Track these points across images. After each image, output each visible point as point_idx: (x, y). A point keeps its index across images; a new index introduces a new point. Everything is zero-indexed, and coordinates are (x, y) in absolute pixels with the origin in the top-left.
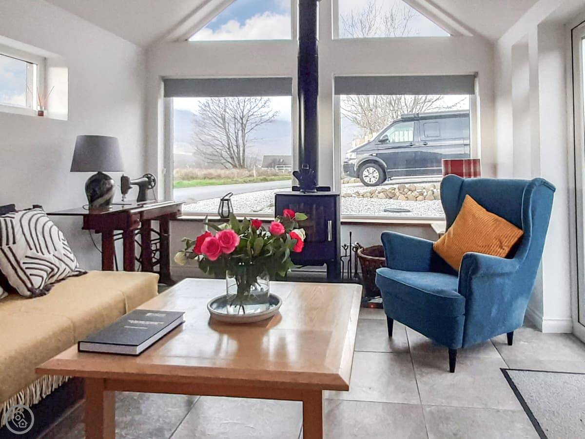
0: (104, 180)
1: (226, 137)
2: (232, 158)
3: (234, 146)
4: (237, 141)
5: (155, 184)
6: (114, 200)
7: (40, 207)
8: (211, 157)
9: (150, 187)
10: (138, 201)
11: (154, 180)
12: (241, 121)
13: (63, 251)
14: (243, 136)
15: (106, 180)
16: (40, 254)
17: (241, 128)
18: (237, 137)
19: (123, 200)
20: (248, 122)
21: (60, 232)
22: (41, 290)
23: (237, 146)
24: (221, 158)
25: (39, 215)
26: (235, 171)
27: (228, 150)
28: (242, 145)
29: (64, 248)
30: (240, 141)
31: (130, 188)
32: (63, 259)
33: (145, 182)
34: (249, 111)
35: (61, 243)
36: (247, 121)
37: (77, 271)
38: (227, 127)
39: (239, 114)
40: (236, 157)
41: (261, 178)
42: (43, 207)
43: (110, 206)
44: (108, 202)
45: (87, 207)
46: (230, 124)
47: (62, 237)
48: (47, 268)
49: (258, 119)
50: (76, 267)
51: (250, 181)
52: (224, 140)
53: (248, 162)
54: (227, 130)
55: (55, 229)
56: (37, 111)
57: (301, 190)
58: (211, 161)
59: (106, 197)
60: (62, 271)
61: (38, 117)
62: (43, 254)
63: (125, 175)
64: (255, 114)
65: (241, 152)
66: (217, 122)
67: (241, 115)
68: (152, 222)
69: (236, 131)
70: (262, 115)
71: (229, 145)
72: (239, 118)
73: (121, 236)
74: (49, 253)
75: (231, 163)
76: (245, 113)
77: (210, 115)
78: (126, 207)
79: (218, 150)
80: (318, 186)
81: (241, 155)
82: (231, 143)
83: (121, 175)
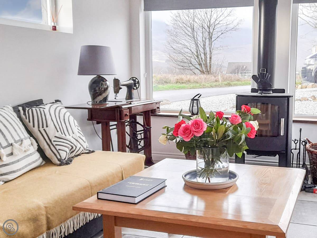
0: (102, 82)
1: (194, 45)
2: (200, 64)
3: (201, 54)
4: (204, 49)
5: (139, 85)
6: (110, 98)
7: (60, 101)
8: (182, 64)
9: (135, 88)
10: (126, 99)
11: (138, 82)
12: (208, 30)
13: (78, 135)
14: (210, 44)
15: (103, 81)
16: (64, 135)
17: (208, 37)
18: (204, 45)
19: (115, 98)
20: (214, 31)
21: (75, 121)
22: (66, 161)
23: (205, 54)
24: (190, 65)
25: (61, 107)
26: (203, 76)
27: (196, 58)
28: (209, 53)
29: (78, 132)
30: (208, 49)
31: (121, 88)
32: (78, 140)
33: (132, 83)
34: (216, 20)
35: (76, 128)
36: (214, 29)
37: (87, 150)
38: (195, 36)
39: (206, 23)
40: (204, 64)
41: (225, 83)
42: (62, 102)
43: (107, 103)
44: (105, 99)
45: (90, 103)
46: (198, 33)
47: (76, 124)
48: (69, 145)
49: (223, 28)
50: (87, 148)
51: (216, 86)
52: (193, 48)
53: (214, 69)
54: (196, 39)
55: (72, 118)
56: (51, 26)
57: (259, 92)
58: (182, 68)
59: (104, 95)
60: (78, 149)
61: (52, 31)
62: (66, 136)
63: (116, 78)
64: (221, 22)
65: (208, 59)
66: (187, 32)
67: (208, 24)
68: (138, 117)
69: (204, 40)
70: (228, 23)
71: (197, 52)
72: (206, 27)
73: (115, 127)
74: (70, 135)
75: (199, 70)
76: (212, 22)
77: (181, 25)
78: (118, 104)
79: (187, 57)
80: (274, 88)
81: (208, 61)
82: (199, 50)
83: (114, 78)
